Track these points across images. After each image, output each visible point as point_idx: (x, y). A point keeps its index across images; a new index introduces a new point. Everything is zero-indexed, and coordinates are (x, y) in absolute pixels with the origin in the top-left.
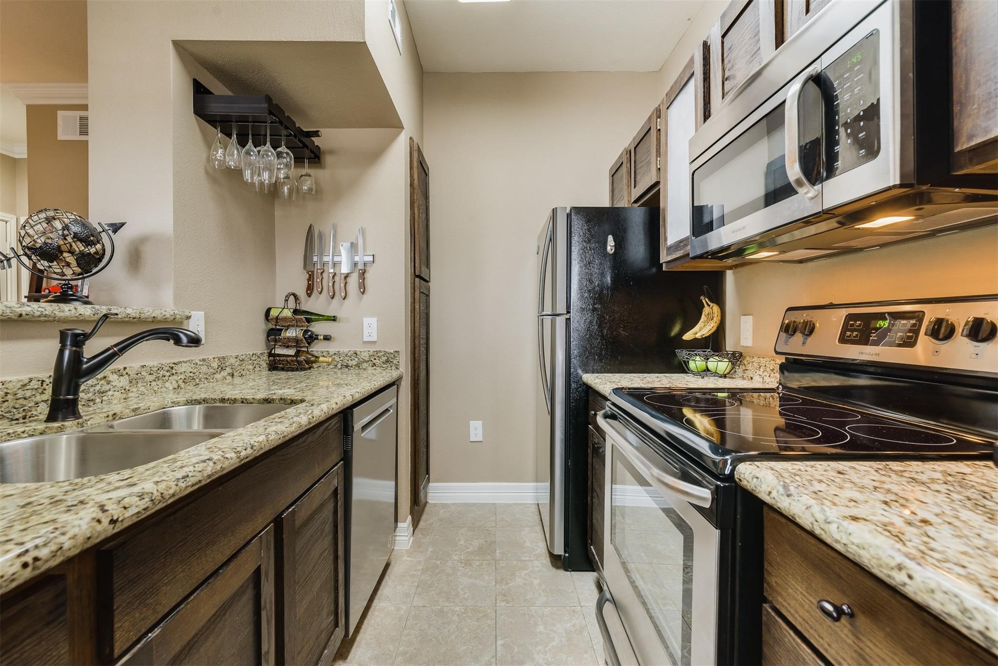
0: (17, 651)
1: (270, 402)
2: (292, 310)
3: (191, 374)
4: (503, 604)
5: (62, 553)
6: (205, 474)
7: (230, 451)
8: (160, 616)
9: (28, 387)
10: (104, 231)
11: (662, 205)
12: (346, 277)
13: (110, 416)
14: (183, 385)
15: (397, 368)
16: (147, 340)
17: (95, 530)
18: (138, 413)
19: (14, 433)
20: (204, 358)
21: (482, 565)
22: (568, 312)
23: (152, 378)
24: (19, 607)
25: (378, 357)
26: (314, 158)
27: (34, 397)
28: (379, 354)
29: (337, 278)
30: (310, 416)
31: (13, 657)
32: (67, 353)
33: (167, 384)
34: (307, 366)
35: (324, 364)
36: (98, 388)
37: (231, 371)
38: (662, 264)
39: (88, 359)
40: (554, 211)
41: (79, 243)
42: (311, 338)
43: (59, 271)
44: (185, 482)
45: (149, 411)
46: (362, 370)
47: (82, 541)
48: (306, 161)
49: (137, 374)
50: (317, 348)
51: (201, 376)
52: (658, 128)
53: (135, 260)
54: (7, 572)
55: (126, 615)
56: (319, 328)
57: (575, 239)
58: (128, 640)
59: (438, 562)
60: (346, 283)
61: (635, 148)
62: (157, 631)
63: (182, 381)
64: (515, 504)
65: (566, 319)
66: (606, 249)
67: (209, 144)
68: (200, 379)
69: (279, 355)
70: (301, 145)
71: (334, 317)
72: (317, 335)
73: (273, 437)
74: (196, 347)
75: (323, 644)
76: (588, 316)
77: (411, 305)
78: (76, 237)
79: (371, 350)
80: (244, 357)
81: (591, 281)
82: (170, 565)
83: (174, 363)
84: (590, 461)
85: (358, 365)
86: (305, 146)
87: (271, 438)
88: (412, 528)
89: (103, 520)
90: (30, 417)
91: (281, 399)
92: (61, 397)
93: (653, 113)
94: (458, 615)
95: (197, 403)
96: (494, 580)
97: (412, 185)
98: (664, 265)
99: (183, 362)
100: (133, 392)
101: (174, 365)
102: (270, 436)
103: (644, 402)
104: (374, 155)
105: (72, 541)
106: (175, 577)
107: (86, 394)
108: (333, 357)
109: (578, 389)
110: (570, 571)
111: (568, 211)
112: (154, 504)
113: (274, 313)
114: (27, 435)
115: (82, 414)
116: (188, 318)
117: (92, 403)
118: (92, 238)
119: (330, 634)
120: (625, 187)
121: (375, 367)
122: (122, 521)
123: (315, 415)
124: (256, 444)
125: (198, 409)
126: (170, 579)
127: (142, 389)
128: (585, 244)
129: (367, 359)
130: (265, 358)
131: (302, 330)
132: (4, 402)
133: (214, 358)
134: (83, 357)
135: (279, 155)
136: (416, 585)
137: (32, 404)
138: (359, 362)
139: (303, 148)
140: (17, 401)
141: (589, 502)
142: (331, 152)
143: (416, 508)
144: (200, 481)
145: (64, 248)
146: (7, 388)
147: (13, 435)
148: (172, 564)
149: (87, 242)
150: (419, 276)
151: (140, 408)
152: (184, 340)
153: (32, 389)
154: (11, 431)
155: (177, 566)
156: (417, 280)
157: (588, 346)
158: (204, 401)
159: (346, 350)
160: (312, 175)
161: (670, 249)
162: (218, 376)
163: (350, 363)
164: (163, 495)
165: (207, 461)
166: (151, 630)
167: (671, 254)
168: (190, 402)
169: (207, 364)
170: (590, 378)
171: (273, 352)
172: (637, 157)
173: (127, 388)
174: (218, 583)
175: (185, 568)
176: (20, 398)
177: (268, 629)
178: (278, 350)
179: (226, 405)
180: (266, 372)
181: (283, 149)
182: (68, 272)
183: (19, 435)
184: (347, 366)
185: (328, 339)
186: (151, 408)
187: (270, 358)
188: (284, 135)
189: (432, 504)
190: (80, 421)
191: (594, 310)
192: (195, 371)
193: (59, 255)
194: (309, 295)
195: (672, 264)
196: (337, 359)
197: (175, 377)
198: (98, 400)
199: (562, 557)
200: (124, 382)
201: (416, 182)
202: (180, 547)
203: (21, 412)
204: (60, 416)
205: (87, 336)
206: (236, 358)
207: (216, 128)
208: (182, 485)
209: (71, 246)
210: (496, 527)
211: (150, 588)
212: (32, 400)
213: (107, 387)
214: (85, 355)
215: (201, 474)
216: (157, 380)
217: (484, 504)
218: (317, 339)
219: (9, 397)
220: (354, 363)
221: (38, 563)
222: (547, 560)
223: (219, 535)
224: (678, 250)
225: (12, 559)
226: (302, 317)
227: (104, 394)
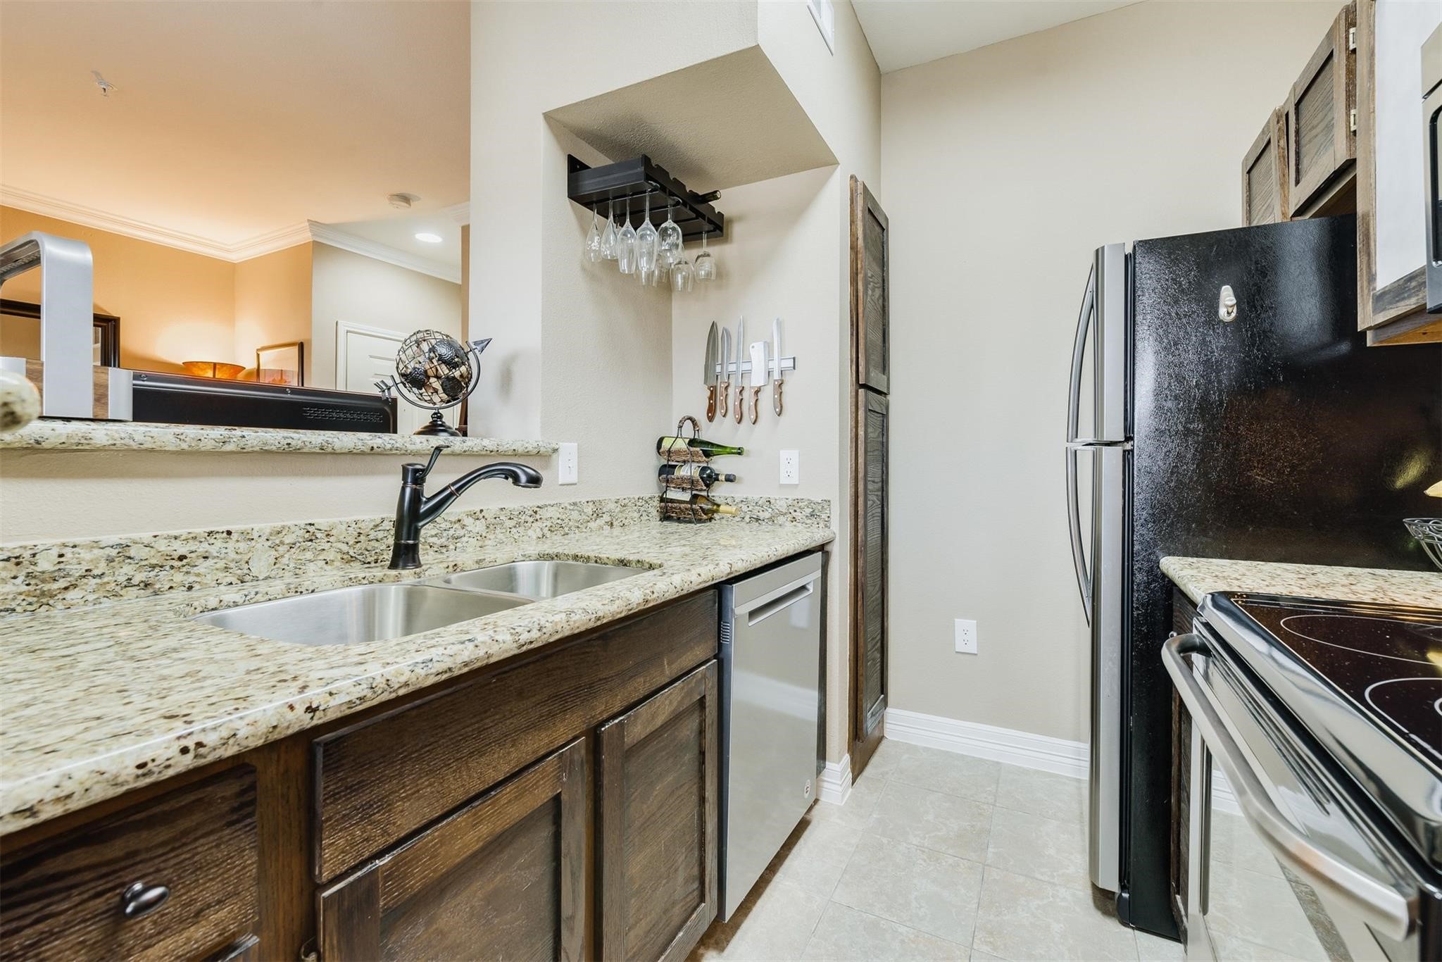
0: (189, 850)
1: (626, 565)
2: (687, 441)
3: (559, 521)
4: (985, 948)
5: (235, 742)
6: (459, 660)
7: (505, 631)
8: (392, 840)
9: (380, 528)
10: (471, 351)
11: (1361, 208)
12: (757, 392)
13: (451, 567)
14: (548, 534)
15: (826, 526)
16: (485, 478)
17: (284, 718)
18: (483, 566)
19: (355, 578)
20: (573, 501)
21: (958, 865)
22: (1129, 438)
23: (512, 523)
24: (191, 798)
25: (800, 508)
26: (714, 230)
27: (385, 539)
28: (800, 504)
29: (745, 394)
30: (648, 591)
31: (183, 857)
32: (408, 491)
33: (530, 532)
34: (705, 517)
35: (729, 515)
36: (451, 532)
37: (608, 519)
38: (1364, 333)
39: (427, 499)
40: (1099, 254)
41: (443, 366)
42: (710, 479)
43: (428, 398)
44: (425, 669)
45: (496, 564)
46: (778, 526)
47: (265, 730)
48: (705, 236)
49: (495, 518)
50: (720, 492)
51: (570, 523)
52: (1352, 47)
53: (506, 379)
54: (160, 755)
55: (340, 831)
56: (721, 465)
57: (1146, 300)
58: (343, 862)
59: (885, 841)
60: (757, 400)
61: (1298, 105)
62: (387, 859)
63: (547, 528)
64: (1037, 772)
65: (1124, 451)
66: (1217, 312)
67: (585, 231)
68: (570, 528)
69: (672, 501)
70: (694, 216)
71: (739, 449)
72: (717, 475)
73: (577, 617)
74: (536, 487)
75: (676, 920)
76: (1173, 445)
77: (851, 430)
78: (441, 359)
79: (791, 497)
80: (627, 501)
81: (1180, 379)
82: (409, 775)
83: (538, 507)
84: (1175, 727)
85: (772, 519)
86: (699, 215)
87: (574, 617)
88: (851, 774)
89: (297, 706)
90: (381, 561)
91: (639, 561)
92: (403, 542)
93: (1337, 21)
94: (902, 942)
95: (550, 559)
96: (976, 901)
97: (854, 248)
98: (1369, 335)
99: (550, 505)
100: (490, 539)
101: (538, 509)
102: (573, 614)
103: (1277, 630)
104: (795, 213)
105: (250, 728)
106: (418, 791)
107: (439, 539)
108: (740, 505)
109: (1149, 583)
110: (1133, 928)
111: (1129, 250)
112: (375, 692)
113: (666, 444)
114: (367, 582)
115: (422, 562)
116: (555, 450)
117: (445, 549)
118: (456, 360)
119: (690, 910)
120: (1276, 188)
121: (794, 523)
122: (324, 710)
123: (656, 589)
124: (547, 624)
125: (547, 566)
126: (409, 792)
127: (501, 536)
128: (1165, 308)
129: (784, 511)
130: (655, 504)
131: (699, 467)
132: (357, 542)
133: (588, 502)
134: (423, 496)
135: (664, 234)
136: (844, 868)
137: (384, 547)
138: (773, 514)
139: (697, 218)
140: (370, 543)
141: (1174, 808)
142: (740, 218)
143: (859, 744)
144: (450, 669)
145: (430, 373)
146: (360, 528)
147: (355, 581)
148: (413, 774)
149: (452, 365)
150: (865, 386)
151: (484, 559)
152: (523, 478)
153: (384, 530)
154: (352, 576)
155: (421, 778)
156: (861, 391)
157: (1174, 505)
158: (556, 556)
159: (756, 497)
160: (712, 254)
161: (1381, 299)
162: (591, 525)
163: (762, 515)
164: (390, 683)
165: (467, 642)
166: (380, 855)
167: (1384, 309)
168: (542, 557)
169: (579, 508)
170: (1174, 566)
171: (664, 496)
172: (1302, 122)
173: (484, 534)
174: (485, 808)
175: (434, 782)
176: (372, 540)
177: (573, 884)
178: (671, 493)
179: (579, 563)
180: (656, 522)
181: (669, 224)
182: (436, 399)
183: (360, 581)
184: (758, 520)
185: (731, 481)
186: (497, 560)
187: (662, 504)
188: (670, 205)
189: (892, 741)
190: (418, 570)
191: (1188, 432)
192: (564, 517)
193: (426, 381)
194: (711, 419)
195: (1391, 332)
196: (745, 508)
197: (539, 524)
198: (452, 547)
199: (1117, 896)
200: (480, 527)
201: (860, 242)
202: (426, 752)
203: (373, 555)
204: (401, 564)
205: (425, 471)
206: (616, 502)
207: (592, 210)
208: (420, 671)
209: (437, 370)
210: (994, 805)
211: (379, 801)
212: (384, 543)
213: (461, 532)
214: (425, 495)
215: (452, 659)
216: (517, 526)
217: (980, 760)
218: (718, 480)
219: (362, 538)
220: (767, 515)
221: (202, 750)
222: (1086, 894)
223: (490, 743)
224: (1404, 299)
225: (170, 741)
226: (698, 449)
227: (458, 541)
